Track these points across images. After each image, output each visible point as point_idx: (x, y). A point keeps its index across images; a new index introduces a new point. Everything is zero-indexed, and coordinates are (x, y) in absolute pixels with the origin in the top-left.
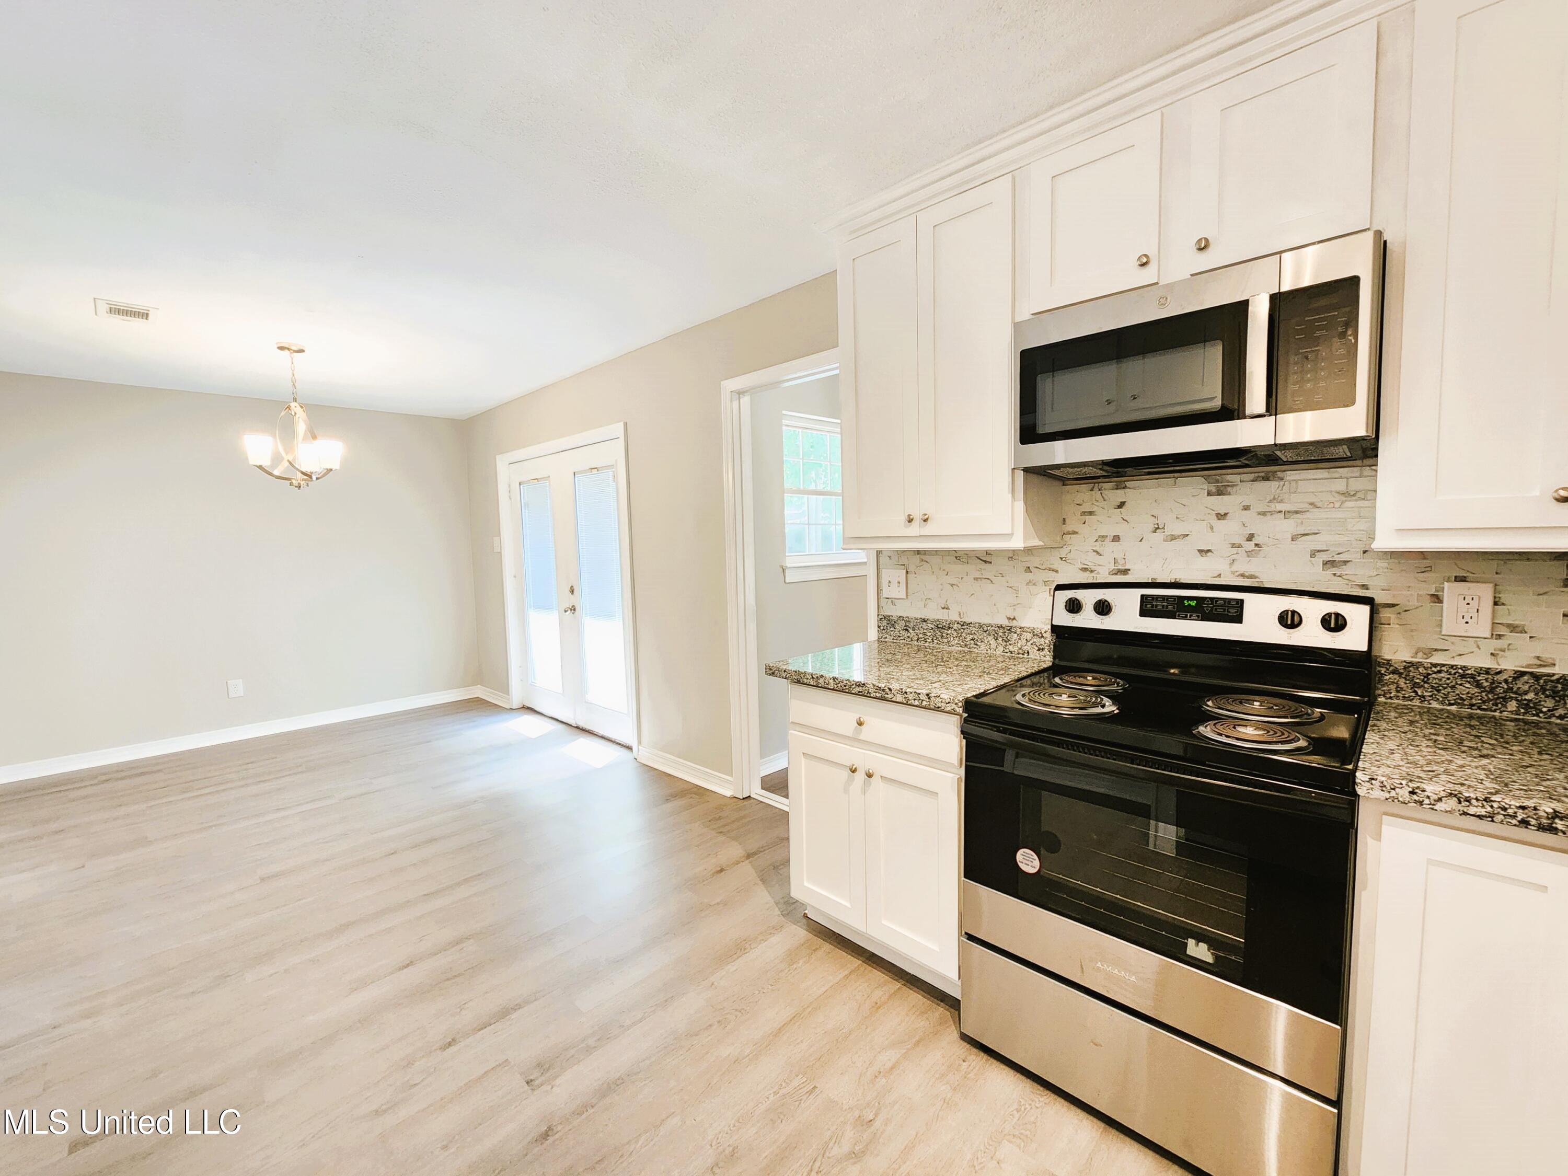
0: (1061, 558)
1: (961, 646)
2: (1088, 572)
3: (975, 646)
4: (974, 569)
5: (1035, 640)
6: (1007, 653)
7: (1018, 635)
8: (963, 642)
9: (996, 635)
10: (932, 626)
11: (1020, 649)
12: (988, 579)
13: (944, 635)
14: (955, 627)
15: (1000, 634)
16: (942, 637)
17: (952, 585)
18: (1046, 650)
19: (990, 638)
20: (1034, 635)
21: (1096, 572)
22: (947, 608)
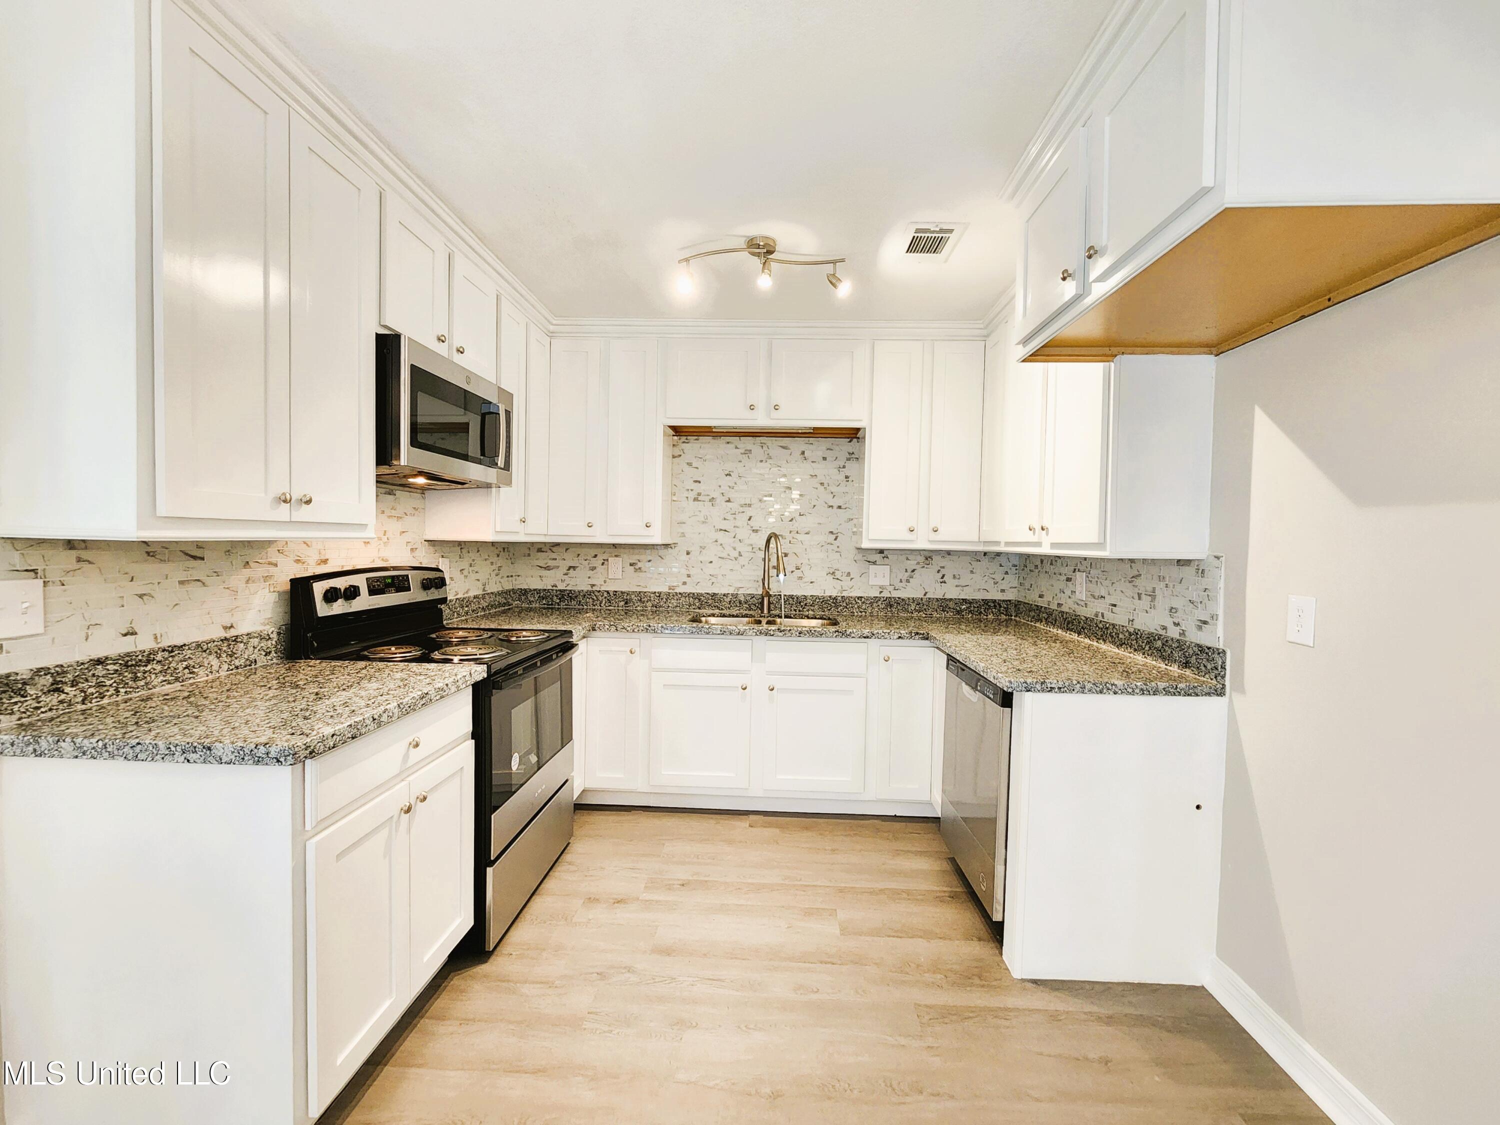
0: (279, 550)
1: (169, 683)
2: (301, 564)
3: (191, 676)
4: (177, 570)
5: (262, 645)
6: (232, 670)
7: (245, 643)
8: (172, 676)
9: (219, 651)
10: (116, 667)
11: (247, 659)
12: (198, 580)
13: (139, 675)
14: (159, 657)
15: (225, 648)
16: (135, 679)
17: (141, 596)
18: (273, 652)
19: (211, 658)
20: (261, 639)
21: (306, 563)
22: (134, 633)
